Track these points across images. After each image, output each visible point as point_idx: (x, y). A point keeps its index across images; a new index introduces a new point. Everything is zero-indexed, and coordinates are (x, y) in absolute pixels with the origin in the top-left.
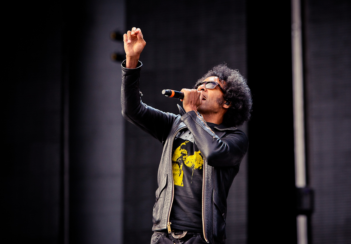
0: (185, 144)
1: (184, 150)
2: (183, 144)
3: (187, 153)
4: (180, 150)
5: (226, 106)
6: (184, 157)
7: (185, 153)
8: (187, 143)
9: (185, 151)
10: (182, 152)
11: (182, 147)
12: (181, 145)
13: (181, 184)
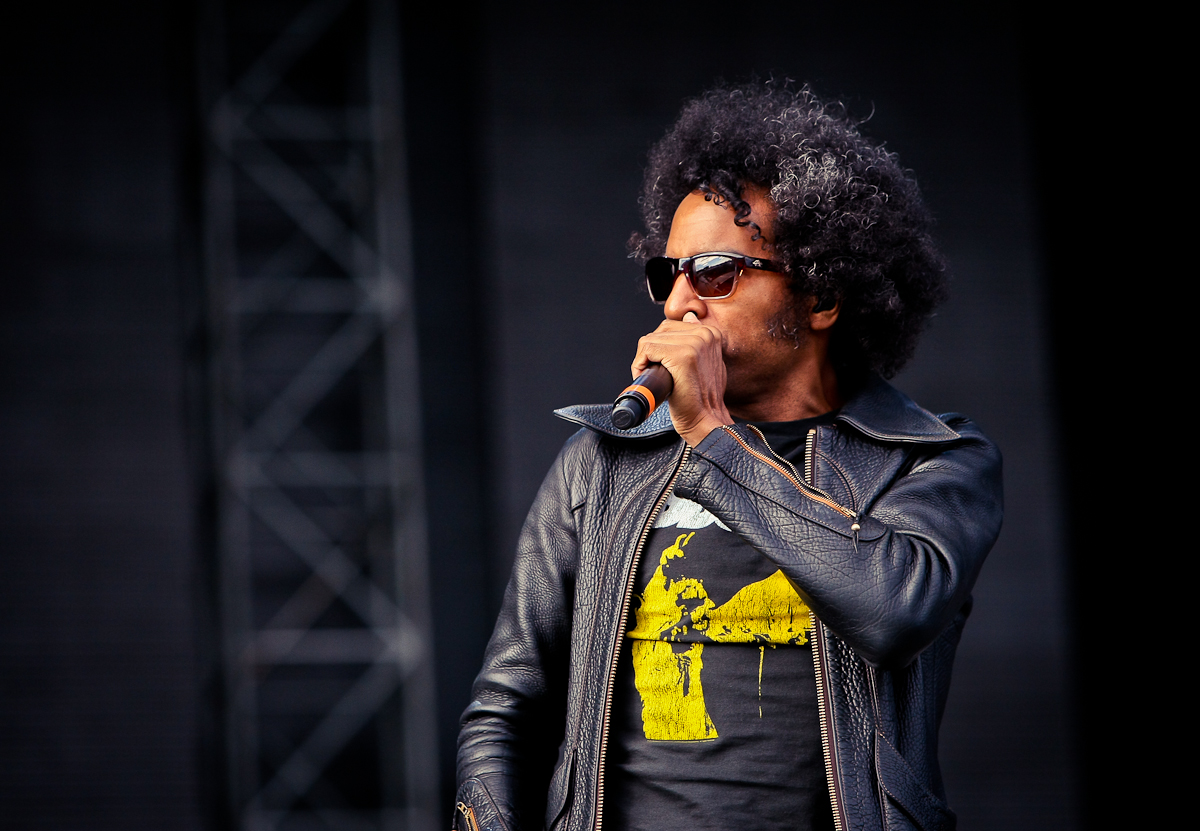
0: (680, 554)
1: (684, 582)
2: (671, 557)
3: (703, 593)
4: (667, 587)
5: (822, 320)
6: (695, 615)
7: (693, 594)
8: (685, 543)
9: (694, 587)
10: (680, 596)
11: (674, 571)
12: (663, 561)
13: (704, 727)
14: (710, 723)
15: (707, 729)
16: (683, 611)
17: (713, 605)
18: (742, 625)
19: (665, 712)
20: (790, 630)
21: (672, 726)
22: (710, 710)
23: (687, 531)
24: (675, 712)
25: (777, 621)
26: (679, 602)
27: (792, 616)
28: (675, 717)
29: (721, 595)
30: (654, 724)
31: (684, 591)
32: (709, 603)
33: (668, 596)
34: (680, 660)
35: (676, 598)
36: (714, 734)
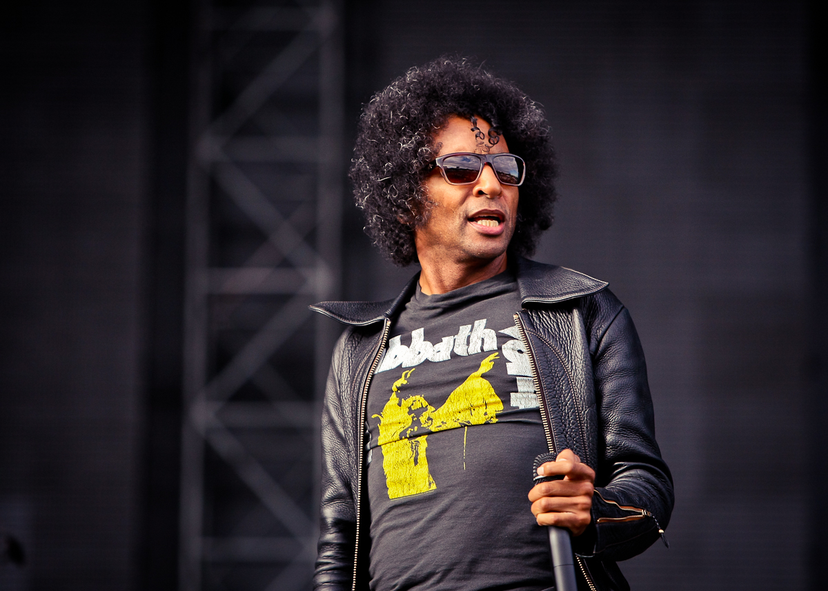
0: (406, 383)
6: (423, 418)
7: (419, 405)
9: (418, 401)
12: (395, 389)
13: (428, 483)
14: (431, 480)
15: (430, 484)
16: (413, 417)
17: (433, 409)
18: (453, 418)
19: (402, 478)
20: (486, 414)
21: (406, 487)
22: (432, 472)
23: (410, 368)
24: (408, 477)
25: (477, 409)
26: (410, 412)
27: (486, 404)
28: (408, 480)
29: (438, 402)
30: (394, 487)
31: (413, 405)
32: (431, 409)
33: (402, 410)
34: (412, 443)
35: (408, 410)
36: (434, 487)
